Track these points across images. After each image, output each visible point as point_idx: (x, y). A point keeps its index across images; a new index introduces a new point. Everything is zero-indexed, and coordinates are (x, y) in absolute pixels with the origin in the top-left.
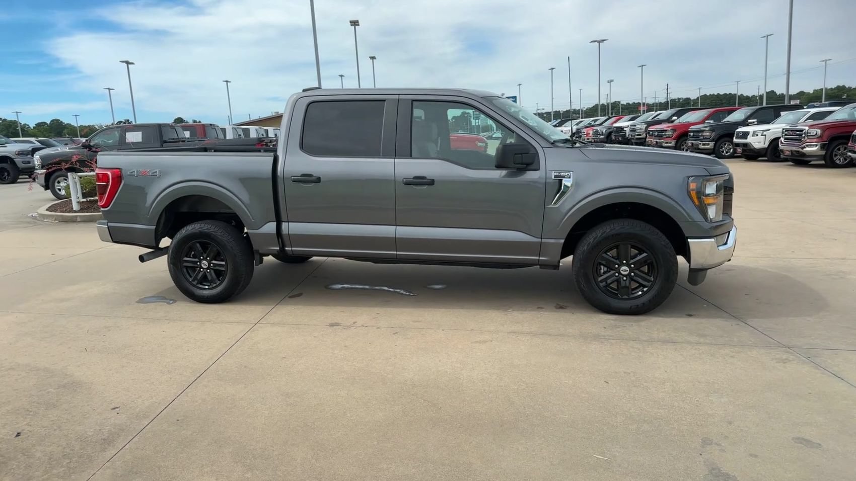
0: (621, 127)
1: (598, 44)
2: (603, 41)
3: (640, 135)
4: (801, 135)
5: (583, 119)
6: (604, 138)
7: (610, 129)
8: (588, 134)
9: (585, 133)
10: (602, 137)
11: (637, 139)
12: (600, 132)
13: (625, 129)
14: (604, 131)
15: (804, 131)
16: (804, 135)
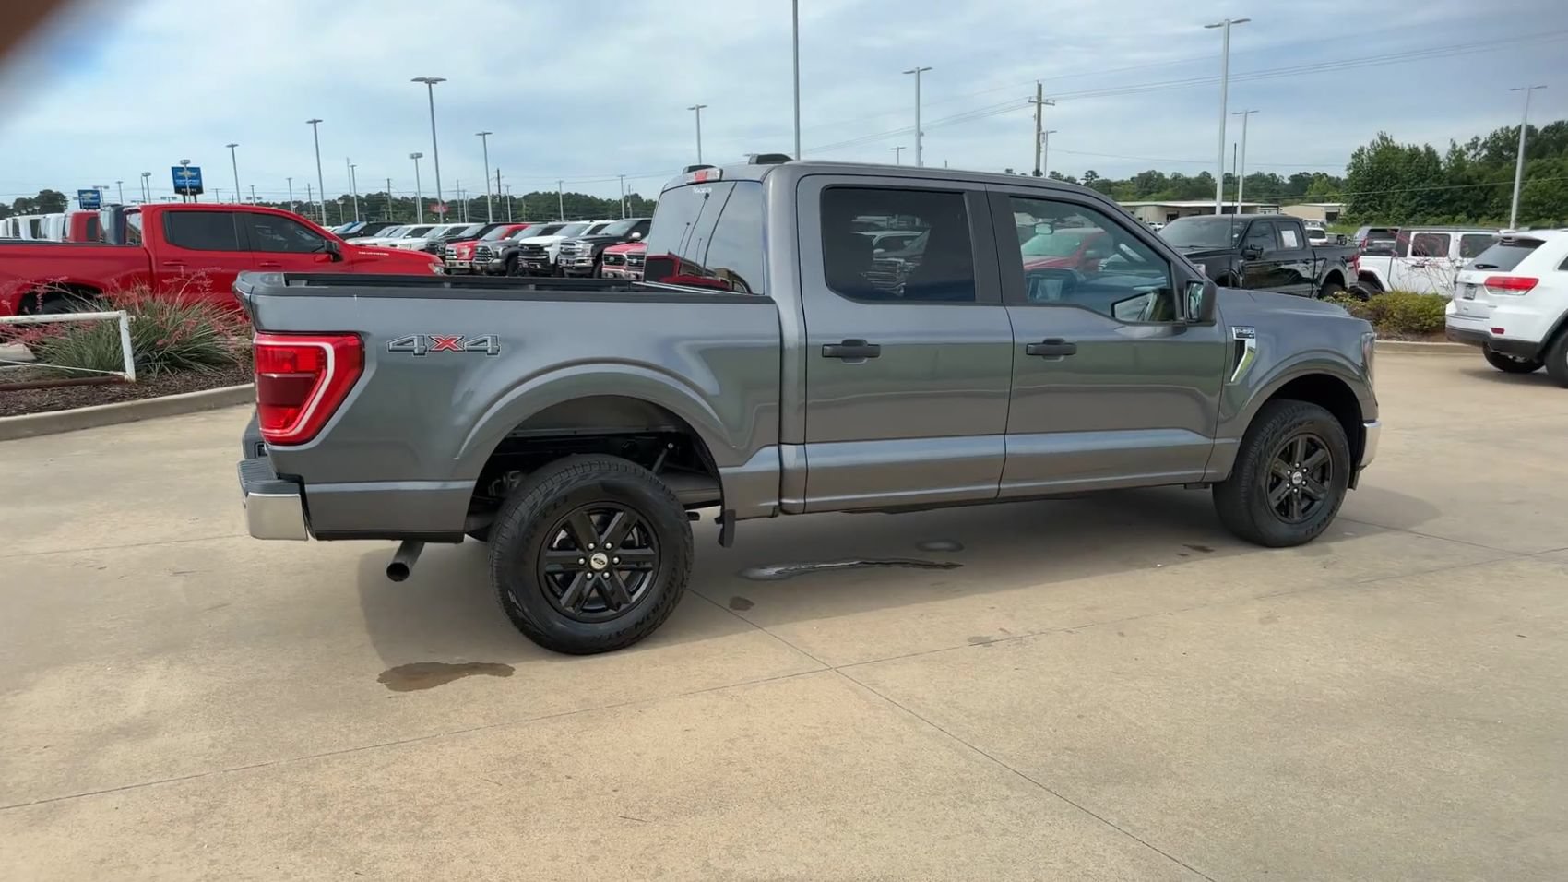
0: (538, 245)
1: (427, 85)
2: (435, 81)
3: (583, 261)
4: (894, 271)
5: (466, 225)
6: (502, 262)
7: (509, 247)
8: (460, 255)
9: (455, 253)
10: (498, 261)
11: (578, 268)
12: (492, 251)
13: (546, 249)
14: (500, 251)
15: (898, 265)
16: (898, 271)
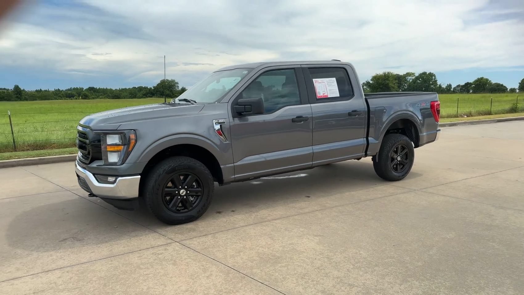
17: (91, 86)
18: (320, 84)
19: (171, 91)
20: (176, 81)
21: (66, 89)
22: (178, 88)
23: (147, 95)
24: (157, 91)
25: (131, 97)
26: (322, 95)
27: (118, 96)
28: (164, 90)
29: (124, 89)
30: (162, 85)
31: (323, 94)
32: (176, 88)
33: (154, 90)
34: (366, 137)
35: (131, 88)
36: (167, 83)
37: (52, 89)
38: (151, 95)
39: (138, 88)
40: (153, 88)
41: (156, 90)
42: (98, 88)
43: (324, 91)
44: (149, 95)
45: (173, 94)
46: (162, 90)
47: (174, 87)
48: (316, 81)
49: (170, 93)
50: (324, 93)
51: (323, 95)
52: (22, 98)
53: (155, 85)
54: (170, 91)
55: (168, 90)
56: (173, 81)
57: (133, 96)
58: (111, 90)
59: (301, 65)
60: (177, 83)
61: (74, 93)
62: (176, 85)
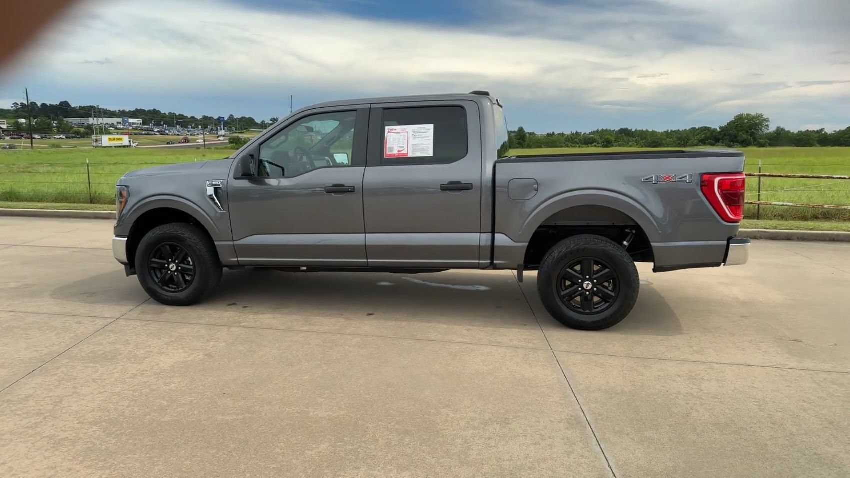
17: (623, 127)
18: (399, 135)
19: (752, 135)
20: (765, 117)
21: (590, 132)
22: (768, 130)
23: (707, 142)
24: (725, 135)
25: (679, 144)
26: (395, 152)
27: (658, 142)
28: (738, 134)
29: (675, 131)
30: (737, 125)
31: (399, 151)
32: (763, 129)
33: (720, 132)
34: (490, 231)
35: (688, 129)
36: (746, 121)
37: (568, 132)
38: (714, 142)
39: (699, 129)
40: (720, 129)
41: (724, 132)
42: (633, 130)
43: (403, 147)
44: (709, 141)
45: (755, 140)
46: (734, 132)
47: (760, 127)
48: (391, 130)
49: (750, 137)
50: (401, 150)
51: (398, 153)
52: (525, 145)
53: (724, 124)
54: (750, 134)
55: (748, 132)
56: (759, 117)
57: (683, 143)
58: (654, 133)
59: (371, 104)
60: (767, 120)
61: (597, 137)
62: (765, 123)
